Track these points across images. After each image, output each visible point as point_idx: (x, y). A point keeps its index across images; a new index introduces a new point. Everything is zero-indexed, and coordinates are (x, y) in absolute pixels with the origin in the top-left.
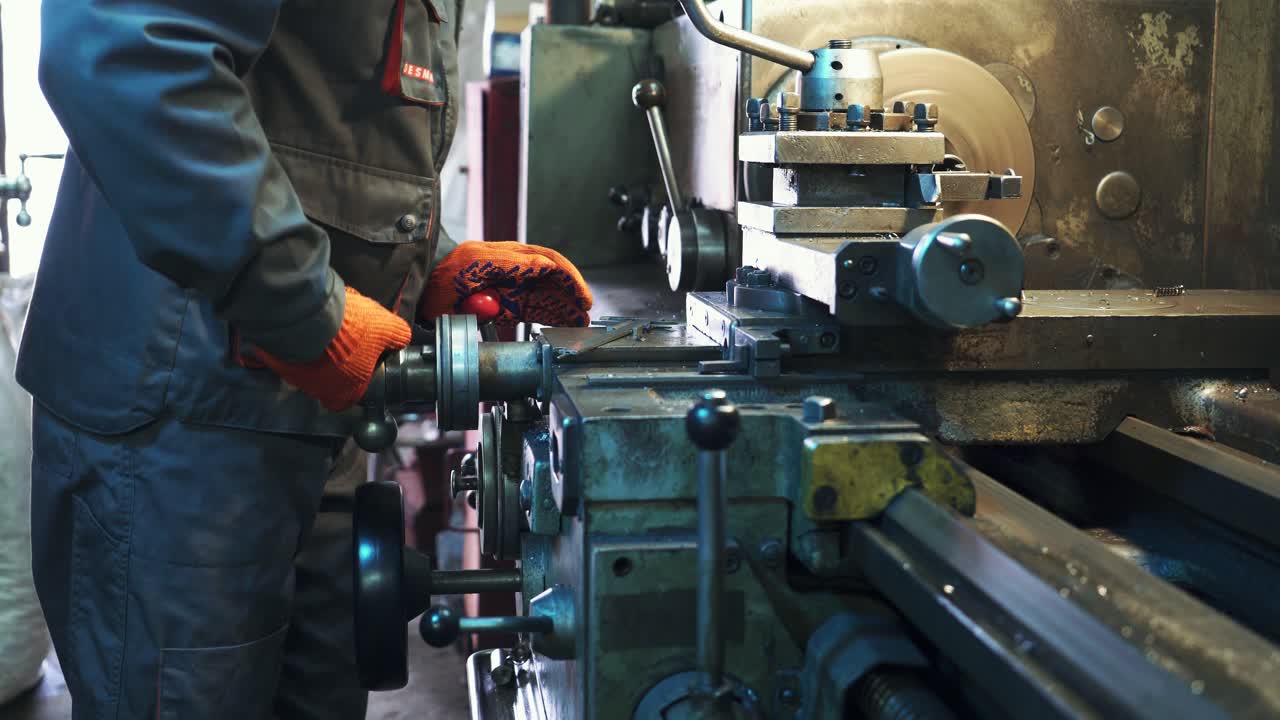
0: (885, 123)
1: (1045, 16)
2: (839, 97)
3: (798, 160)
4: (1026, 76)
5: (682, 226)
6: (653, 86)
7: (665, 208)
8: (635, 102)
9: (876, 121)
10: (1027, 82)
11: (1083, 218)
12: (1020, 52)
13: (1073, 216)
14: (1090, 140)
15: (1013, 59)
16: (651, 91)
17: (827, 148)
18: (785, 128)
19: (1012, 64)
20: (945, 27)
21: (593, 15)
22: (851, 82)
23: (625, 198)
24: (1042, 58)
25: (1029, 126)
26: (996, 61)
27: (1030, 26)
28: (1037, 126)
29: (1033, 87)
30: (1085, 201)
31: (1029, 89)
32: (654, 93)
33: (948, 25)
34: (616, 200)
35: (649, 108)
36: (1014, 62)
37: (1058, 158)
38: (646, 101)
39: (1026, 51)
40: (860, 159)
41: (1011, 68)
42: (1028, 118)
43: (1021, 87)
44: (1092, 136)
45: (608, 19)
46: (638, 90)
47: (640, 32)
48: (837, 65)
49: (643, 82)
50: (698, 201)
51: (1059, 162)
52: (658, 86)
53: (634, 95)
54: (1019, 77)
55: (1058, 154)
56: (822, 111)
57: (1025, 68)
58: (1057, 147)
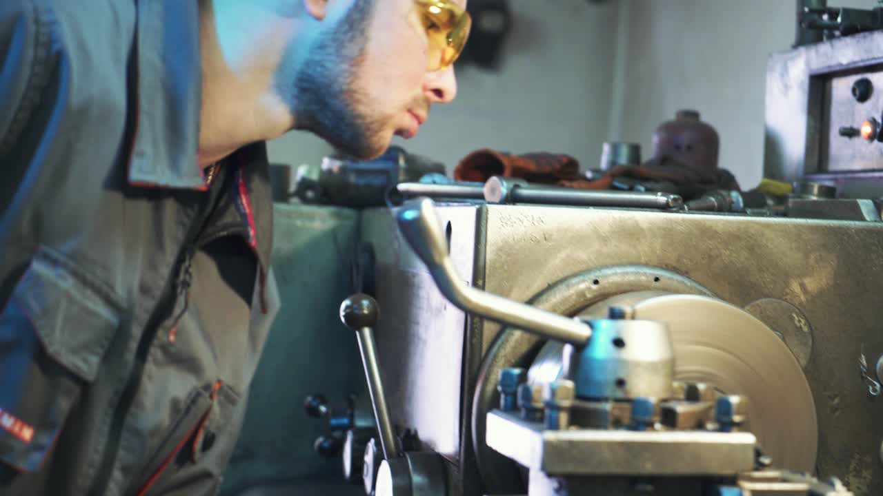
0: (681, 420)
1: (824, 246)
2: (621, 383)
3: (570, 468)
4: (801, 314)
5: (395, 473)
6: (365, 303)
7: (373, 441)
8: (343, 319)
9: (669, 419)
10: (803, 321)
11: (865, 478)
12: (795, 287)
13: (854, 476)
14: (875, 390)
15: (787, 294)
16: (362, 309)
17: (607, 454)
18: (554, 426)
19: (786, 300)
20: (710, 256)
21: (293, 188)
22: (637, 364)
23: (323, 409)
24: (821, 293)
25: (806, 370)
26: (767, 296)
27: (806, 256)
28: (814, 371)
29: (810, 327)
30: (868, 459)
31: (806, 329)
32: (366, 312)
33: (712, 253)
34: (313, 411)
35: (360, 329)
36: (788, 297)
37: (837, 409)
38: (355, 321)
39: (802, 286)
40: (649, 468)
41: (784, 303)
42: (804, 362)
43: (796, 327)
44: (878, 386)
45: (310, 194)
46: (347, 307)
47: (347, 212)
48: (619, 343)
49: (352, 297)
50: (413, 432)
51: (837, 413)
52: (371, 302)
53: (342, 313)
54: (794, 315)
55: (838, 404)
56: (598, 400)
57: (801, 304)
58: (836, 396)
